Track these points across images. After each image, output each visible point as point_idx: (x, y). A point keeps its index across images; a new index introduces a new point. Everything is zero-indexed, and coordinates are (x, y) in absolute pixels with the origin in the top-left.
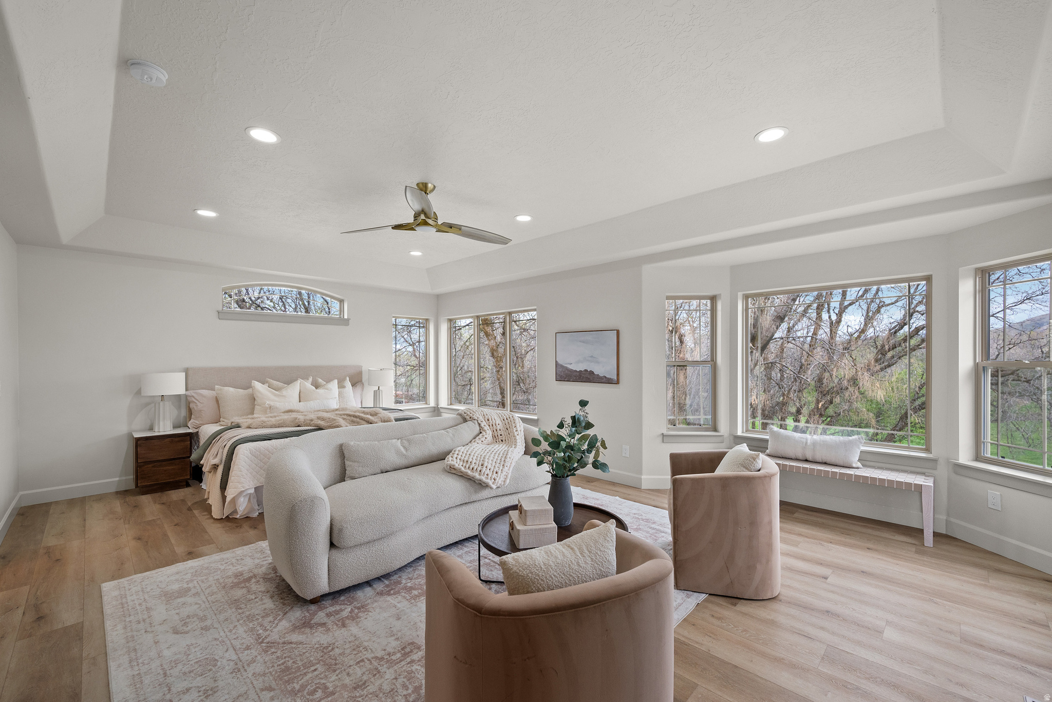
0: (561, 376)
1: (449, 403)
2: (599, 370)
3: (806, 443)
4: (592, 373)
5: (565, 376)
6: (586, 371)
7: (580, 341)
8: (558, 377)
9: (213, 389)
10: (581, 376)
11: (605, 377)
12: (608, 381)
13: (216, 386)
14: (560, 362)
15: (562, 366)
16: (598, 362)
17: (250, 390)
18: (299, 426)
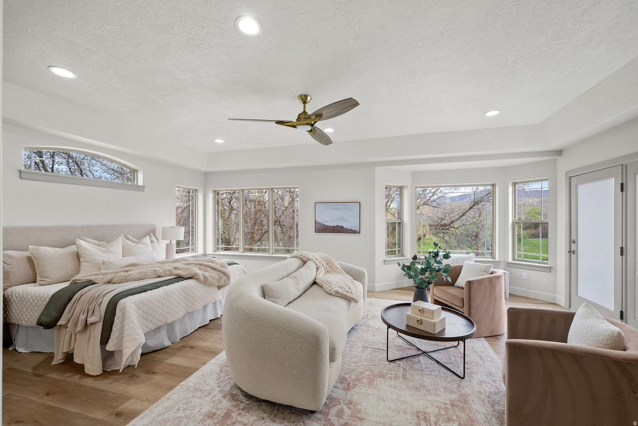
0: (319, 230)
1: (214, 251)
2: (346, 226)
3: (453, 259)
4: (342, 227)
5: (322, 229)
6: (338, 226)
7: (334, 209)
8: (317, 230)
9: (27, 250)
10: (334, 229)
11: (352, 230)
12: (354, 232)
13: (30, 246)
14: (318, 220)
15: (320, 224)
16: (346, 221)
17: (73, 248)
18: (159, 277)
